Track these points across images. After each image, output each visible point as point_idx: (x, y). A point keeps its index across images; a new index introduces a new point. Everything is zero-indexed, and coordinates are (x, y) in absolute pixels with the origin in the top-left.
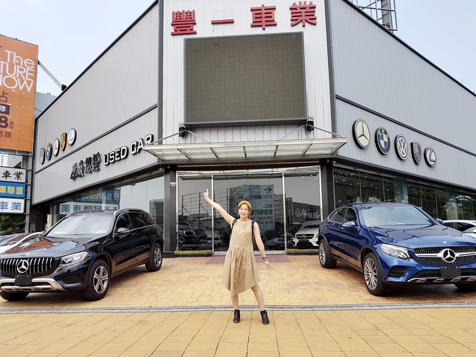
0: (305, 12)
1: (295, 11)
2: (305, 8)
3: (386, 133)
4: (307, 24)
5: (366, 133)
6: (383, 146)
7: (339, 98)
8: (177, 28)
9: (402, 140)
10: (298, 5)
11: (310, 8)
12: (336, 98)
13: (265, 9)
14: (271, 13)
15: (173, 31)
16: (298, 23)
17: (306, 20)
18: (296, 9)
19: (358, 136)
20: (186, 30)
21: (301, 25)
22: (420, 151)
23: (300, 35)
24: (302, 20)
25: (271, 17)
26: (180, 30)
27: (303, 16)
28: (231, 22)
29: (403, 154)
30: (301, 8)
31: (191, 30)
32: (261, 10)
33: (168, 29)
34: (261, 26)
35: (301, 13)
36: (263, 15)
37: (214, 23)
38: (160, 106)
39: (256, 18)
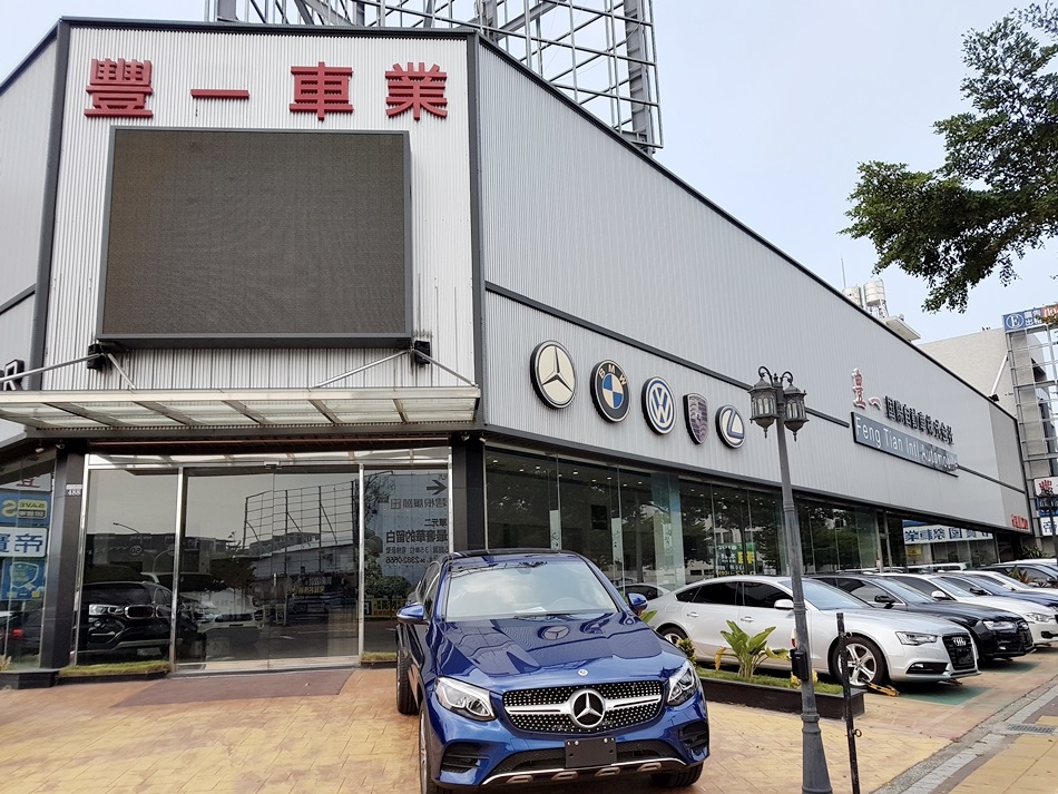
0: (421, 88)
1: (396, 83)
2: (422, 78)
3: (618, 373)
4: (424, 115)
5: (567, 374)
6: (611, 403)
7: (493, 289)
8: (101, 99)
9: (660, 390)
10: (405, 69)
11: (434, 79)
12: (487, 289)
13: (327, 74)
14: (340, 83)
15: (91, 107)
16: (403, 112)
17: (421, 106)
18: (400, 78)
19: (543, 382)
20: (125, 107)
21: (410, 115)
22: (705, 414)
23: (400, 139)
24: (412, 106)
25: (340, 92)
26: (110, 107)
27: (416, 96)
28: (243, 97)
29: (662, 421)
30: (411, 78)
31: (137, 107)
32: (316, 73)
33: (79, 99)
34: (315, 111)
35: (412, 87)
36: (321, 87)
37: (199, 96)
38: (42, 291)
39: (303, 91)
